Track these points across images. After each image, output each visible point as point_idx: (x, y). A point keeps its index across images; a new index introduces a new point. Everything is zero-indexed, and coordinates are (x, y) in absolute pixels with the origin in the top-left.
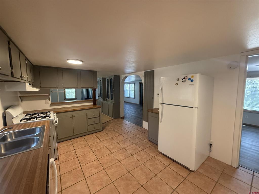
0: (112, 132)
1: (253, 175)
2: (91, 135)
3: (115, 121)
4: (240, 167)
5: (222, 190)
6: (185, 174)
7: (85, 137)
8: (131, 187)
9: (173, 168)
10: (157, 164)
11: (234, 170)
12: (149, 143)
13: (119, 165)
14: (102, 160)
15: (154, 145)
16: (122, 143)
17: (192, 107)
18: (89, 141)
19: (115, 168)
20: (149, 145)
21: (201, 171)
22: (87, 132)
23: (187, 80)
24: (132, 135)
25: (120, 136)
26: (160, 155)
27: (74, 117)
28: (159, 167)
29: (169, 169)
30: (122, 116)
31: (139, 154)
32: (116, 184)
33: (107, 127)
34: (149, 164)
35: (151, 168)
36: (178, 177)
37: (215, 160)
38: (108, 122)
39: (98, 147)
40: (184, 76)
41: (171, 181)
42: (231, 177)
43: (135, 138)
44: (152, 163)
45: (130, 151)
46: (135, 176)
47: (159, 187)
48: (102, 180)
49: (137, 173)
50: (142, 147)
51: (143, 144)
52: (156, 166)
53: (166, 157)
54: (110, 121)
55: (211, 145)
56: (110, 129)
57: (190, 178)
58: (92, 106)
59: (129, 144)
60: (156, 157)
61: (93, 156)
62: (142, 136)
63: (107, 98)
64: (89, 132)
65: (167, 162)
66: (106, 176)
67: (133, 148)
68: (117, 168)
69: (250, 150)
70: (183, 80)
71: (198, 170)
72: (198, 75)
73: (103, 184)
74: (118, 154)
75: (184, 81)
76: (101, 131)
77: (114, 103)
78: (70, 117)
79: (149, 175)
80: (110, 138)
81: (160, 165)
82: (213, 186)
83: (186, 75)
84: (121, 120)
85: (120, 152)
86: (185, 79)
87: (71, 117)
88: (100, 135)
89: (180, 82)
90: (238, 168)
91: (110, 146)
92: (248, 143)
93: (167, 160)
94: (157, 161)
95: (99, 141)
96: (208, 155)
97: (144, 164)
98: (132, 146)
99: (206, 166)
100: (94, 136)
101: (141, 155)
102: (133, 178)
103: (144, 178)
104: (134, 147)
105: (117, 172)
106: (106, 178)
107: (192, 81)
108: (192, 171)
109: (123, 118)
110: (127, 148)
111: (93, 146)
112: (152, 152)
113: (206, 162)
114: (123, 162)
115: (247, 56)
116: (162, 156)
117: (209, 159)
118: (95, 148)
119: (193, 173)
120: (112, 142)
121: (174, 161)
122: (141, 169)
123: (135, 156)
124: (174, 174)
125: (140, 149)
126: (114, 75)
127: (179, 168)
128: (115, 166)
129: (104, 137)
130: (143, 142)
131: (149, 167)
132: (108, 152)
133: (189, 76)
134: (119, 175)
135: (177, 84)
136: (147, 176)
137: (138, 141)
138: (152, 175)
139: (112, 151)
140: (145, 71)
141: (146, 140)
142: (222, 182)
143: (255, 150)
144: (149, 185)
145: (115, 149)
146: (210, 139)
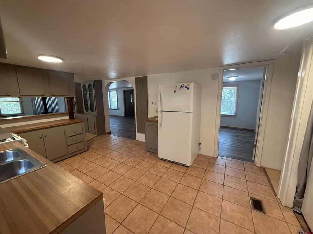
0: (101, 150)
1: (226, 160)
2: (73, 157)
3: (100, 138)
4: (219, 157)
5: (210, 173)
6: (183, 170)
7: (65, 161)
8: (142, 192)
9: (174, 168)
10: (160, 169)
11: (215, 159)
12: (147, 153)
13: (123, 178)
14: (101, 179)
15: (153, 154)
16: (119, 159)
17: (188, 112)
18: (74, 164)
19: (120, 182)
20: (148, 155)
21: (195, 165)
22: (67, 155)
23: (184, 88)
24: (127, 149)
25: (114, 152)
26: (160, 161)
27: (46, 136)
28: (162, 170)
29: (171, 170)
30: (107, 131)
31: (140, 165)
32: (125, 194)
33: (92, 146)
34: (153, 170)
35: (156, 173)
36: (179, 173)
37: (203, 155)
38: (91, 140)
39: (90, 167)
40: (182, 84)
41: (175, 178)
42: (214, 164)
43: (132, 152)
44: (155, 169)
45: (131, 164)
46: (143, 183)
47: (166, 185)
48: (109, 196)
49: (144, 180)
50: (141, 158)
51: (142, 155)
52: (159, 170)
53: (166, 162)
54: (94, 138)
55: (200, 144)
56: (97, 147)
57: (188, 172)
58: (69, 121)
59: (126, 158)
60: (158, 164)
61: (87, 178)
62: (138, 148)
63: (85, 111)
64: (69, 154)
65: (168, 165)
66: (112, 191)
67: (133, 161)
68: (122, 182)
69: (223, 144)
70: (180, 87)
71: (193, 165)
72: (192, 83)
73: (112, 198)
74: (118, 169)
75: (181, 89)
76: (87, 151)
77: (96, 115)
78: (39, 137)
79: (155, 178)
80: (101, 156)
81: (163, 169)
82: (204, 173)
83: (183, 84)
84: (108, 135)
85: (120, 167)
86: (182, 87)
87: (41, 138)
88: (86, 156)
89: (178, 90)
90: (217, 157)
91: (105, 164)
92: (222, 139)
93: (167, 163)
94: (159, 166)
95: (88, 162)
96: (198, 153)
97: (149, 171)
98: (131, 159)
99: (198, 161)
100: (78, 157)
101: (143, 165)
102: (141, 185)
103: (151, 182)
104: (133, 159)
105: (123, 184)
106: (113, 193)
107: (188, 89)
108: (189, 167)
109: (110, 133)
110: (126, 162)
111: (82, 168)
112: (153, 160)
113: (197, 158)
114: (127, 175)
115: (223, 70)
116: (163, 161)
117: (199, 155)
118: (86, 170)
119: (189, 168)
120: (106, 160)
121: (174, 163)
122: (147, 176)
123: (137, 167)
124: (175, 173)
125: (140, 161)
126: (94, 80)
127: (179, 167)
128: (119, 180)
129: (93, 157)
130: (141, 153)
131: (153, 173)
132: (105, 170)
133: (186, 85)
134: (126, 186)
135: (175, 92)
136: (153, 179)
137: (136, 153)
138: (158, 178)
139: (110, 168)
140: (136, 77)
141: (144, 151)
142: (209, 168)
143: (226, 144)
144: (157, 185)
145: (112, 166)
146: (199, 139)
